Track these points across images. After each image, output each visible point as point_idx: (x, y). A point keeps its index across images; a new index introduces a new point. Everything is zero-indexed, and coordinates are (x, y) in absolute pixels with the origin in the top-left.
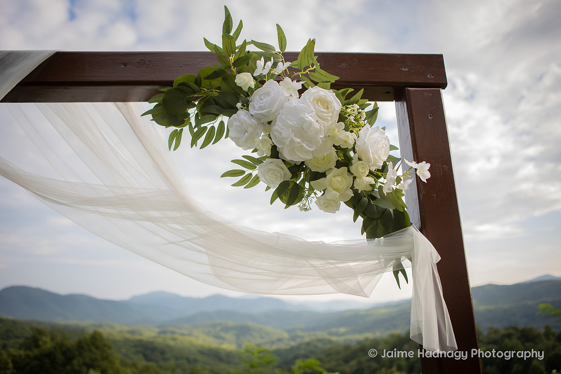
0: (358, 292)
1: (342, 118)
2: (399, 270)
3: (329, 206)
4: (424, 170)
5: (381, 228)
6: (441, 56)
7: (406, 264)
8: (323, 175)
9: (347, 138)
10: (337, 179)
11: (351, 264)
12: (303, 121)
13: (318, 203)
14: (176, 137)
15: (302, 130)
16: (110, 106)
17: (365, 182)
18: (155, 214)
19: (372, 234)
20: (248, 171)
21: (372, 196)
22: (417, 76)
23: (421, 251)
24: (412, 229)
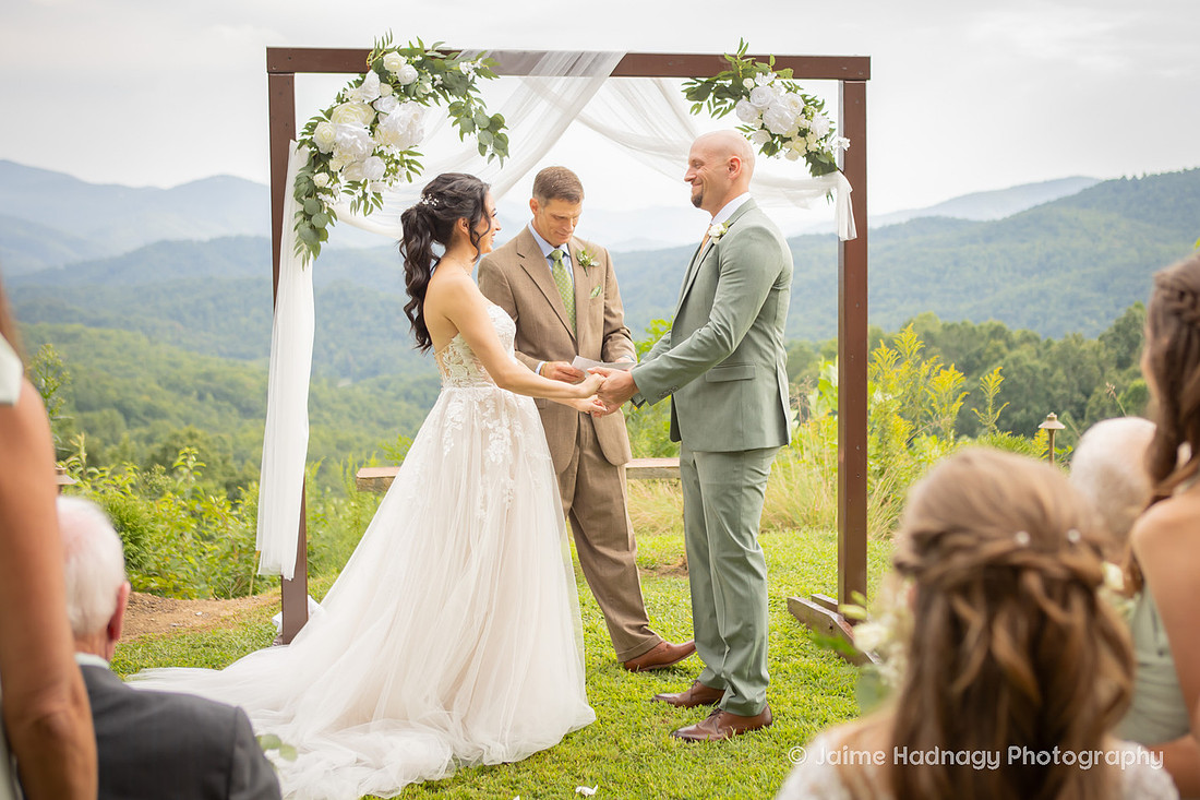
0: (806, 207)
1: (804, 112)
2: (829, 195)
3: (791, 157)
4: (846, 143)
5: (821, 171)
6: (869, 57)
7: (834, 192)
8: (790, 139)
9: (805, 124)
10: (798, 143)
11: (802, 191)
12: (782, 115)
13: (786, 156)
14: (699, 108)
15: (783, 120)
16: (648, 80)
17: (813, 147)
19: (814, 175)
21: (817, 153)
22: (852, 73)
23: (842, 185)
24: (838, 172)
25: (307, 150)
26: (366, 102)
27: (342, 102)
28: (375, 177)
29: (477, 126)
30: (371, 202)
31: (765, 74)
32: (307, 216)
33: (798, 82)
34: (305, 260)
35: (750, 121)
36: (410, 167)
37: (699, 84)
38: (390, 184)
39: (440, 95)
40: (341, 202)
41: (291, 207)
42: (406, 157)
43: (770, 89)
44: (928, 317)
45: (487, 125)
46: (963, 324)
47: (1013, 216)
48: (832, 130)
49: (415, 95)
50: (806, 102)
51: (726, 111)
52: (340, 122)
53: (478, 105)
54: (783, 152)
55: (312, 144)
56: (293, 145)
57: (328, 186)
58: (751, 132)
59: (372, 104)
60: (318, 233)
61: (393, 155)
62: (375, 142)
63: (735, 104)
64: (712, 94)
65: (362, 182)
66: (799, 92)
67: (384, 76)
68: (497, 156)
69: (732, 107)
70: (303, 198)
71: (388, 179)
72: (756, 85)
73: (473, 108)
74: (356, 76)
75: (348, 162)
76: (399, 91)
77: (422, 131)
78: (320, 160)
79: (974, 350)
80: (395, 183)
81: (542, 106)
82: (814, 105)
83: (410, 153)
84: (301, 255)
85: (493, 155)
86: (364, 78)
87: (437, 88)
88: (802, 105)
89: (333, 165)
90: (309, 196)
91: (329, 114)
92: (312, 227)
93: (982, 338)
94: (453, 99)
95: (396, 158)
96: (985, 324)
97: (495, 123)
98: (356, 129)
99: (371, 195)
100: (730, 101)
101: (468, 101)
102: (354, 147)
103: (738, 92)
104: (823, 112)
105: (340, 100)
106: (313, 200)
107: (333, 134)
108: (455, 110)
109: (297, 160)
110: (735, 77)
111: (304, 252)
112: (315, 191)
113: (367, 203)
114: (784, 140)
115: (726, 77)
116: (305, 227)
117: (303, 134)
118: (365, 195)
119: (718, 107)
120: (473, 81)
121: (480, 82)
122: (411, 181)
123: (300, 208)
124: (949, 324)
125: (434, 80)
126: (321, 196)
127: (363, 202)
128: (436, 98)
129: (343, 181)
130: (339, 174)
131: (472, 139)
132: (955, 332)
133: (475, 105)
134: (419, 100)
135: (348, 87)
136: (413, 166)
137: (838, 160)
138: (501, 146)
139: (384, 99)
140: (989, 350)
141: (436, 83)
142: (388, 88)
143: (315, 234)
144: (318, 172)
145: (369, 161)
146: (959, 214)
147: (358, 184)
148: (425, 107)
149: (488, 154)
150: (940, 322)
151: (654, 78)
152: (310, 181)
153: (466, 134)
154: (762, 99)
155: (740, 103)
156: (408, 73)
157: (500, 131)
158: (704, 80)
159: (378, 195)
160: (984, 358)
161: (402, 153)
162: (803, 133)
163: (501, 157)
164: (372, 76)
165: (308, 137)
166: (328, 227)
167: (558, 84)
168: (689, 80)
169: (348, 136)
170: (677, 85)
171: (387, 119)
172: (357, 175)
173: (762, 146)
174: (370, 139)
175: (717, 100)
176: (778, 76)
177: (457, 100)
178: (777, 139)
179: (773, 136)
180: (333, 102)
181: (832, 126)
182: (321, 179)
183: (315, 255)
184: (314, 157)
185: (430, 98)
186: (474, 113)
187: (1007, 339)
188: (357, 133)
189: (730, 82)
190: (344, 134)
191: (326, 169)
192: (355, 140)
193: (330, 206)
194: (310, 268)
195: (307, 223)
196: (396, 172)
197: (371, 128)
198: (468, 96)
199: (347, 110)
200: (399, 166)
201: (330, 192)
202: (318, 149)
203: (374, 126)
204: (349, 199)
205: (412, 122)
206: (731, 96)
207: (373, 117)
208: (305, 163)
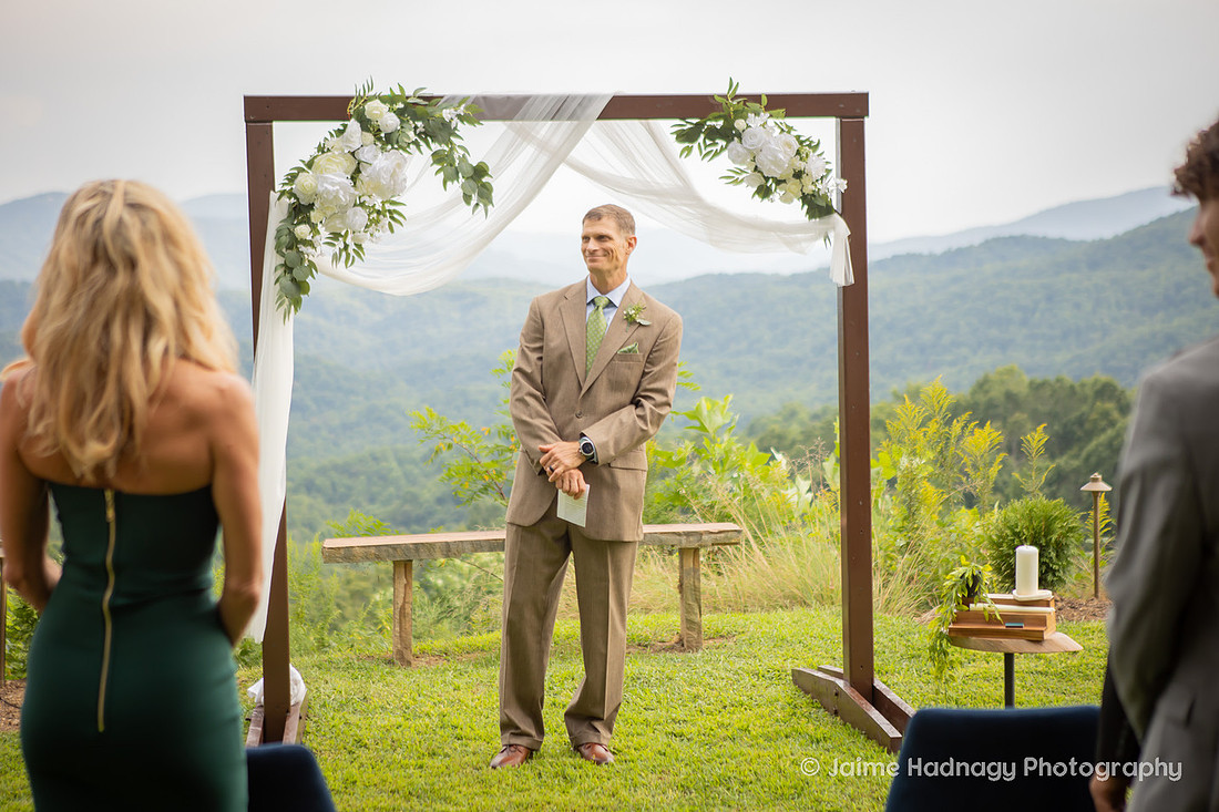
0: (802, 252)
1: (798, 153)
2: (826, 237)
3: (786, 199)
4: (844, 184)
5: (817, 214)
6: (867, 94)
7: (831, 235)
8: (784, 181)
9: (800, 165)
10: (793, 185)
11: (799, 235)
12: (776, 157)
13: (781, 198)
14: (689, 150)
15: (777, 162)
16: (636, 122)
17: (809, 189)
18: (674, 201)
19: (810, 218)
20: (737, 176)
21: (813, 195)
22: (850, 110)
23: (840, 228)
24: (836, 215)
25: (286, 201)
26: (346, 151)
27: (323, 152)
28: (357, 228)
29: (460, 175)
30: (352, 254)
31: (757, 114)
32: (288, 269)
33: (791, 121)
34: (286, 314)
35: (742, 163)
36: (392, 218)
37: (689, 126)
38: (371, 235)
39: (422, 143)
40: (321, 254)
41: (271, 260)
42: (388, 206)
43: (763, 128)
44: (1010, 372)
45: (470, 173)
46: (1058, 381)
47: (1126, 234)
48: (829, 171)
49: (397, 142)
50: (801, 143)
51: (717, 154)
52: (321, 172)
53: (461, 152)
54: (777, 194)
55: (291, 194)
56: (273, 196)
57: (309, 238)
58: (745, 175)
59: (353, 154)
60: (300, 287)
61: (374, 205)
62: (357, 193)
63: (726, 145)
64: (702, 136)
65: (343, 233)
66: (793, 133)
67: (366, 124)
68: (481, 206)
69: (723, 149)
70: (284, 250)
71: (371, 229)
72: (748, 126)
73: (456, 156)
74: (337, 125)
75: (329, 213)
76: (380, 139)
77: (405, 180)
78: (300, 211)
79: (1074, 415)
80: (376, 233)
81: (529, 151)
82: (809, 146)
83: (392, 203)
84: (282, 309)
85: (477, 204)
86: (345, 126)
87: (419, 135)
88: (796, 146)
89: (314, 216)
90: (289, 247)
91: (310, 165)
92: (293, 280)
93: (1084, 400)
94: (435, 147)
95: (377, 208)
96: (1089, 380)
97: (479, 172)
98: (338, 179)
99: (352, 247)
100: (721, 143)
101: (451, 149)
102: (336, 197)
103: (729, 134)
104: (818, 152)
105: (321, 149)
106: (293, 252)
107: (314, 184)
108: (438, 158)
109: (277, 212)
110: (727, 118)
111: (285, 306)
112: (294, 243)
113: (348, 255)
114: (778, 182)
115: (716, 119)
116: (286, 280)
117: (284, 184)
118: (346, 246)
119: (709, 149)
120: (455, 128)
121: (463, 129)
122: (392, 231)
123: (281, 260)
124: (1039, 381)
125: (416, 128)
126: (302, 248)
127: (344, 253)
128: (418, 145)
129: (324, 233)
130: (320, 226)
131: (456, 188)
132: (1047, 392)
133: (459, 153)
134: (400, 147)
135: (329, 137)
136: (395, 216)
137: (835, 203)
138: (485, 194)
139: (366, 149)
140: (1094, 416)
141: (418, 131)
142: (370, 137)
143: (296, 288)
144: (299, 224)
145: (350, 212)
146: (1053, 231)
147: (339, 235)
148: (406, 155)
149: (473, 202)
150: (1026, 379)
151: (643, 121)
152: (291, 233)
153: (449, 183)
154: (755, 141)
155: (731, 145)
156: (390, 121)
157: (484, 180)
158: (695, 121)
159: (359, 246)
160: (1088, 426)
161: (383, 203)
162: (798, 175)
163: (485, 206)
164: (353, 125)
165: (288, 188)
166: (309, 280)
167: (545, 128)
168: (678, 122)
169: (330, 188)
170: (667, 127)
171: (369, 170)
172: (338, 226)
173: (755, 189)
174: (352, 190)
175: (708, 142)
176: (771, 116)
177: (439, 148)
178: (771, 180)
179: (767, 179)
180: (314, 152)
181: (828, 167)
182: (302, 231)
183: (296, 310)
184: (294, 208)
185: (411, 146)
186: (457, 161)
187: (1119, 401)
188: (339, 184)
189: (719, 124)
190: (325, 185)
191: (307, 221)
192: (337, 191)
193: (311, 258)
194: (290, 323)
195: (288, 276)
196: (377, 222)
197: (352, 178)
198: (451, 143)
199: (329, 160)
200: (381, 217)
201: (310, 244)
202: (298, 199)
203: (355, 175)
204: (330, 251)
205: (395, 171)
206: (722, 138)
207: (355, 167)
208: (284, 215)
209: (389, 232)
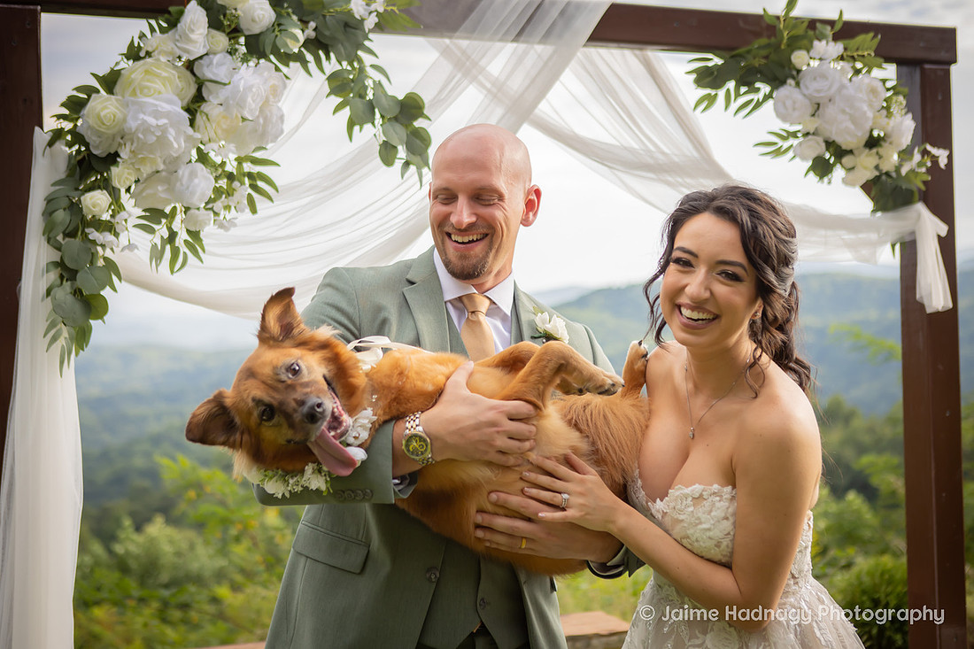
1: (884, 105)
3: (847, 182)
4: (944, 157)
5: (890, 204)
6: (954, 30)
8: (851, 152)
10: (864, 158)
12: (857, 110)
13: (842, 179)
14: (711, 100)
20: (780, 143)
21: (890, 175)
22: (930, 52)
24: (919, 205)
25: (64, 150)
26: (184, 59)
27: (139, 60)
28: (194, 201)
29: (378, 115)
30: (183, 249)
31: (825, 42)
32: (67, 272)
34: (64, 356)
35: (794, 120)
36: (254, 187)
37: (716, 61)
38: (217, 216)
40: (129, 247)
41: (38, 255)
42: (247, 167)
45: (396, 111)
50: (885, 90)
51: (758, 105)
52: (134, 93)
53: (377, 77)
54: (838, 173)
55: (78, 138)
56: (40, 138)
57: (106, 217)
58: (794, 141)
59: (190, 66)
60: (92, 306)
61: (223, 164)
62: (198, 136)
63: (771, 92)
64: (735, 78)
65: (168, 210)
67: (216, 14)
68: (413, 168)
69: (767, 97)
70: (60, 238)
71: (218, 206)
72: (811, 62)
73: (369, 83)
75: (146, 170)
76: (239, 45)
77: (282, 118)
78: (91, 167)
80: (226, 214)
83: (255, 161)
84: (57, 346)
85: (407, 164)
86: (179, 15)
87: (306, 43)
88: (882, 96)
89: (120, 175)
90: (70, 234)
91: (110, 82)
92: (77, 292)
94: (332, 65)
95: (231, 167)
97: (409, 110)
98: (166, 107)
99: (183, 236)
100: (765, 89)
101: (359, 71)
102: (162, 141)
103: (779, 72)
105: (133, 55)
106: (77, 241)
107: (119, 115)
108: (338, 84)
109: (48, 168)
110: (774, 49)
111: (62, 342)
113: (176, 251)
114: (842, 153)
115: (759, 50)
116: (64, 293)
117: (60, 117)
119: (743, 98)
122: (254, 211)
123: (55, 256)
126: (94, 235)
127: (169, 247)
128: (304, 63)
129: (132, 209)
130: (126, 195)
131: (371, 133)
133: (371, 78)
135: (146, 33)
136: (260, 184)
138: (418, 147)
139: (214, 58)
141: (304, 36)
142: (222, 39)
143: (82, 306)
144: (88, 189)
145: (184, 172)
147: (161, 212)
148: (283, 77)
149: (398, 164)
152: (75, 208)
153: (357, 128)
154: (821, 85)
155: (780, 91)
156: (259, 14)
157: (418, 123)
159: (194, 235)
161: (240, 161)
162: (872, 143)
163: (419, 169)
164: (195, 13)
165: (68, 126)
166: (106, 292)
169: (152, 121)
171: (224, 93)
172: (159, 195)
173: (810, 163)
174: (190, 131)
175: (743, 89)
176: (846, 48)
177: (339, 68)
178: (830, 151)
179: (827, 147)
180: (119, 59)
182: (96, 202)
183: (81, 349)
184: (80, 163)
185: (294, 61)
186: (371, 91)
188: (167, 115)
190: (141, 116)
191: (106, 185)
192: (164, 130)
193: (108, 253)
194: (70, 372)
195: (67, 285)
196: (229, 193)
197: (188, 110)
198: (360, 61)
199: (147, 72)
200: (236, 184)
201: (109, 227)
202: (87, 145)
203: (194, 106)
204: (144, 241)
205: (267, 100)
206: (767, 80)
207: (192, 91)
208: (61, 173)
209: (248, 210)
